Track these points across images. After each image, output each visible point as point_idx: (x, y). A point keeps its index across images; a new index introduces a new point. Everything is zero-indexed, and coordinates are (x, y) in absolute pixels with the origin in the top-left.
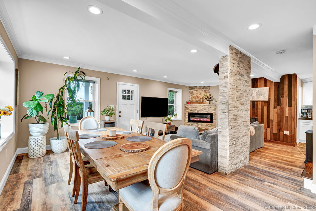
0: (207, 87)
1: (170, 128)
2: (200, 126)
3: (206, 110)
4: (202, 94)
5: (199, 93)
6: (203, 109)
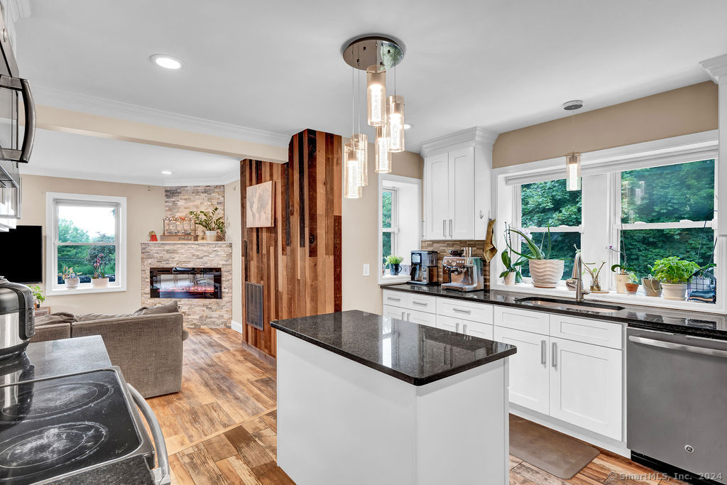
0: (216, 187)
5: (194, 206)
6: (193, 255)
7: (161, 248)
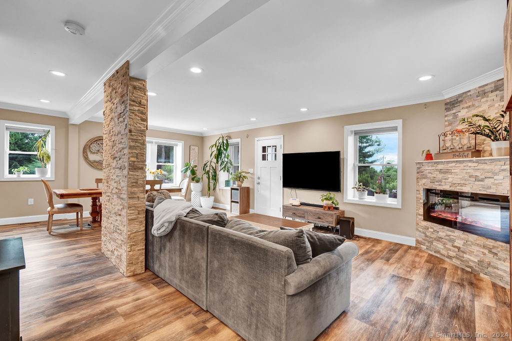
1: (320, 216)
2: (459, 243)
6: (470, 176)
7: (434, 168)
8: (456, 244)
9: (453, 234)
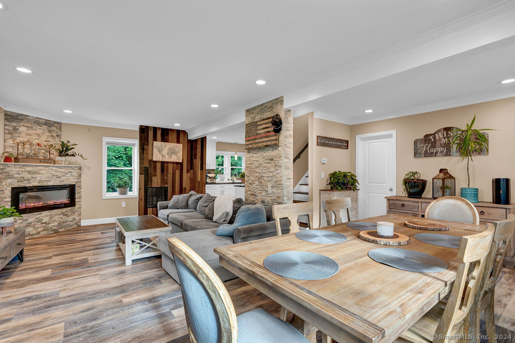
0: (56, 123)
3: (60, 177)
4: (44, 138)
6: (53, 176)
7: (22, 169)
8: (43, 221)
9: (41, 215)
